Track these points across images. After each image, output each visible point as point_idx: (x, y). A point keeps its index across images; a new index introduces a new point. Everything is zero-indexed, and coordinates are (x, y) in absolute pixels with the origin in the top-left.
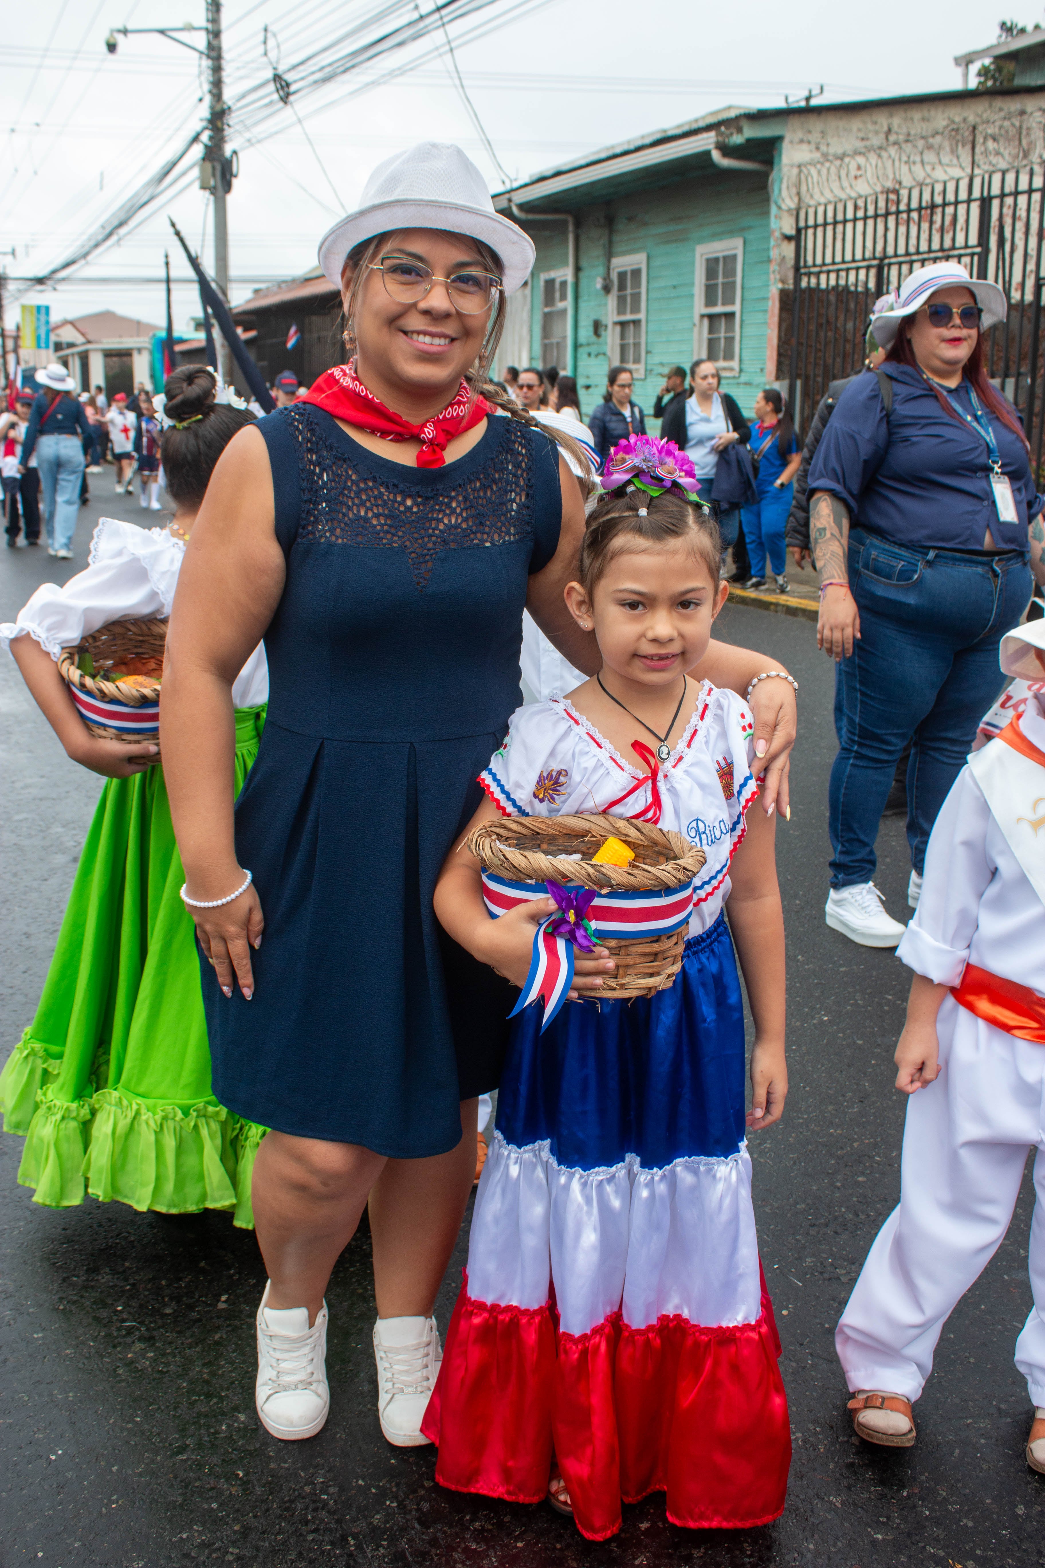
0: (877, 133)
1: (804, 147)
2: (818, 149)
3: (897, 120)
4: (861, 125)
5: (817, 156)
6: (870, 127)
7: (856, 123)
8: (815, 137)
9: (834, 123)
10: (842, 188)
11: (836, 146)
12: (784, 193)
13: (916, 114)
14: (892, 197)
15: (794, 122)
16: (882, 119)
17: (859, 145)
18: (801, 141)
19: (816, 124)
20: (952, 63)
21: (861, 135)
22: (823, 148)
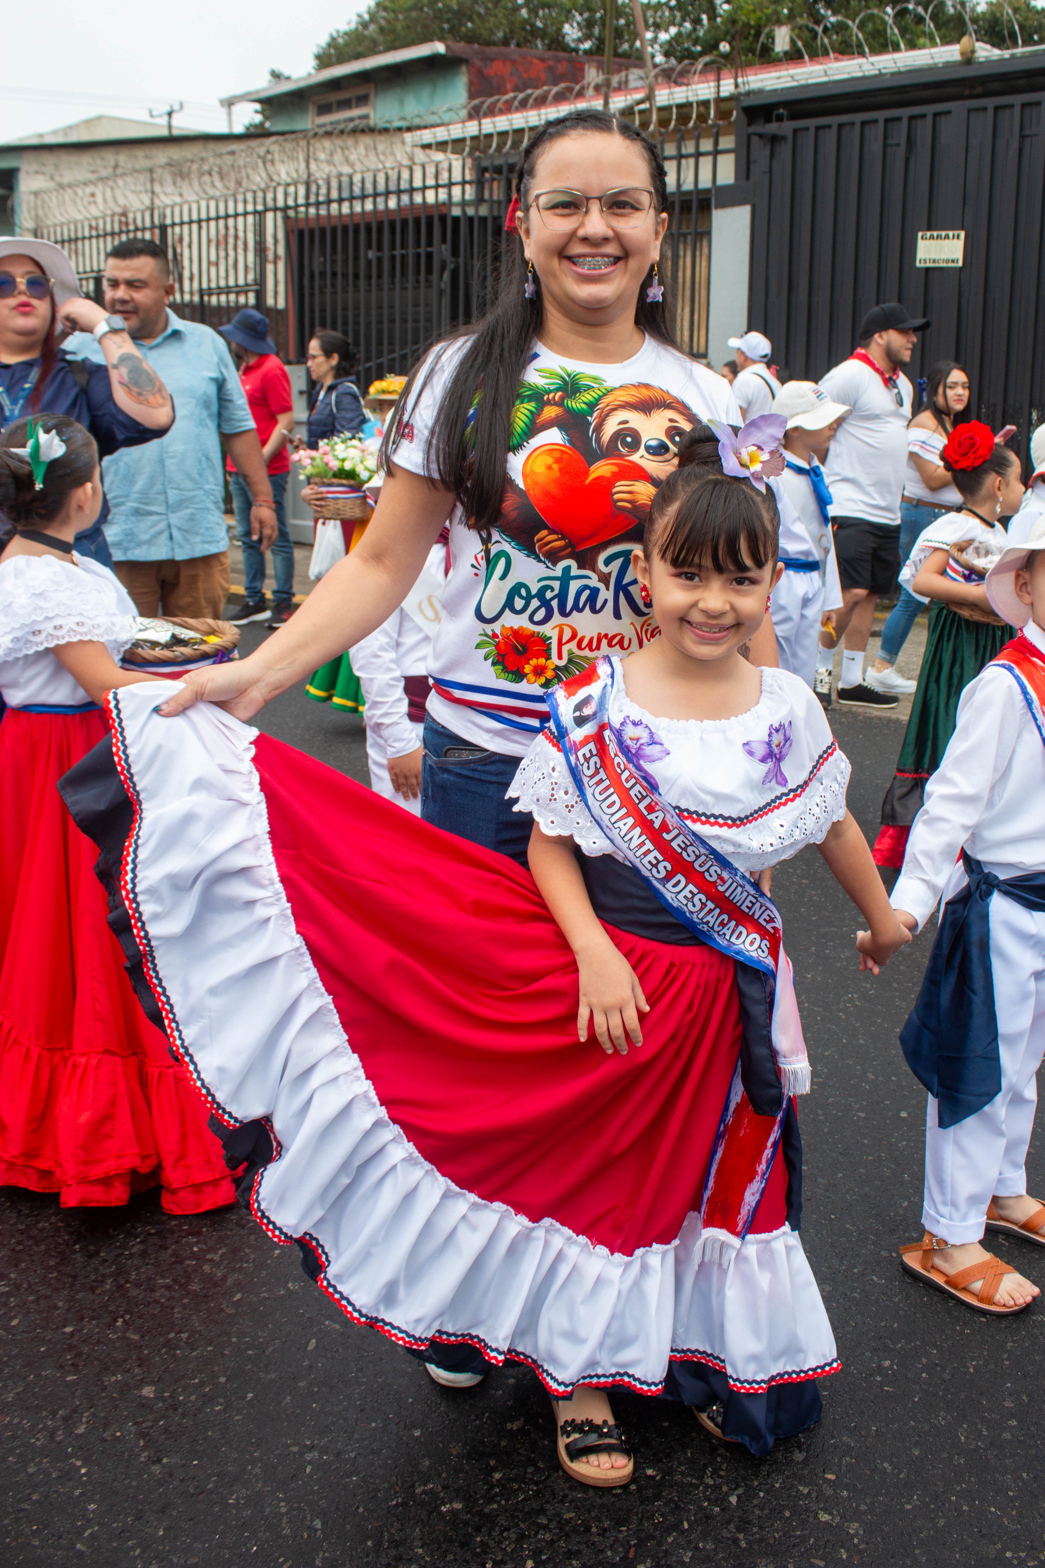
0: (105, 167)
1: (40, 177)
2: (52, 178)
3: (123, 158)
4: (91, 161)
5: (51, 185)
6: (99, 162)
7: (86, 159)
8: (50, 169)
9: (65, 158)
10: (80, 211)
11: (68, 176)
12: (26, 214)
13: (140, 152)
14: (123, 219)
15: (29, 156)
16: (110, 157)
17: (92, 177)
18: (37, 172)
19: (50, 159)
20: (218, 104)
21: (91, 168)
22: (58, 179)
